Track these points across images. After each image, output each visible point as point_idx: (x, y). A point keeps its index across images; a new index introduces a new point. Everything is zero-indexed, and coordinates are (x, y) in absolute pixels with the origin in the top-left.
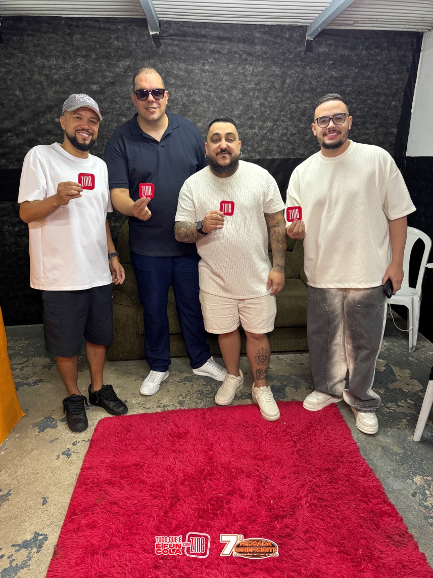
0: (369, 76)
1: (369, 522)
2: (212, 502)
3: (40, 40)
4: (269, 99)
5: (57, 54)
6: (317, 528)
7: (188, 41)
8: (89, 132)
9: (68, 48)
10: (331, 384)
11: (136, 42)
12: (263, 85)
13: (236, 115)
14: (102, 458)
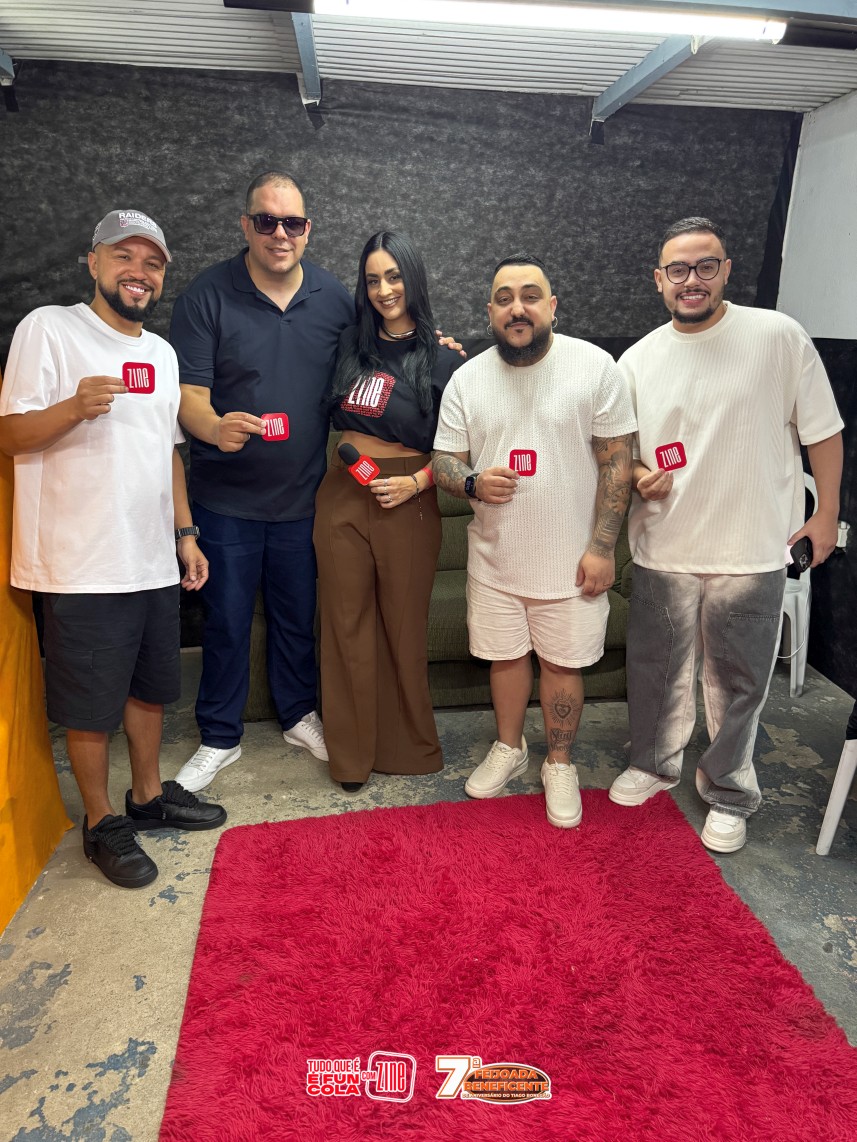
0: (705, 190)
1: (753, 997)
2: (463, 973)
3: (90, 108)
4: (524, 227)
5: (124, 135)
6: (662, 1011)
7: (373, 117)
8: (144, 284)
9: (144, 125)
10: (663, 756)
11: (276, 116)
12: (512, 202)
13: (462, 257)
14: (239, 901)
